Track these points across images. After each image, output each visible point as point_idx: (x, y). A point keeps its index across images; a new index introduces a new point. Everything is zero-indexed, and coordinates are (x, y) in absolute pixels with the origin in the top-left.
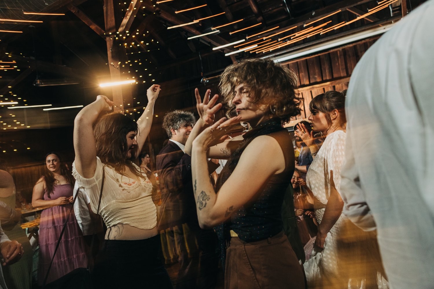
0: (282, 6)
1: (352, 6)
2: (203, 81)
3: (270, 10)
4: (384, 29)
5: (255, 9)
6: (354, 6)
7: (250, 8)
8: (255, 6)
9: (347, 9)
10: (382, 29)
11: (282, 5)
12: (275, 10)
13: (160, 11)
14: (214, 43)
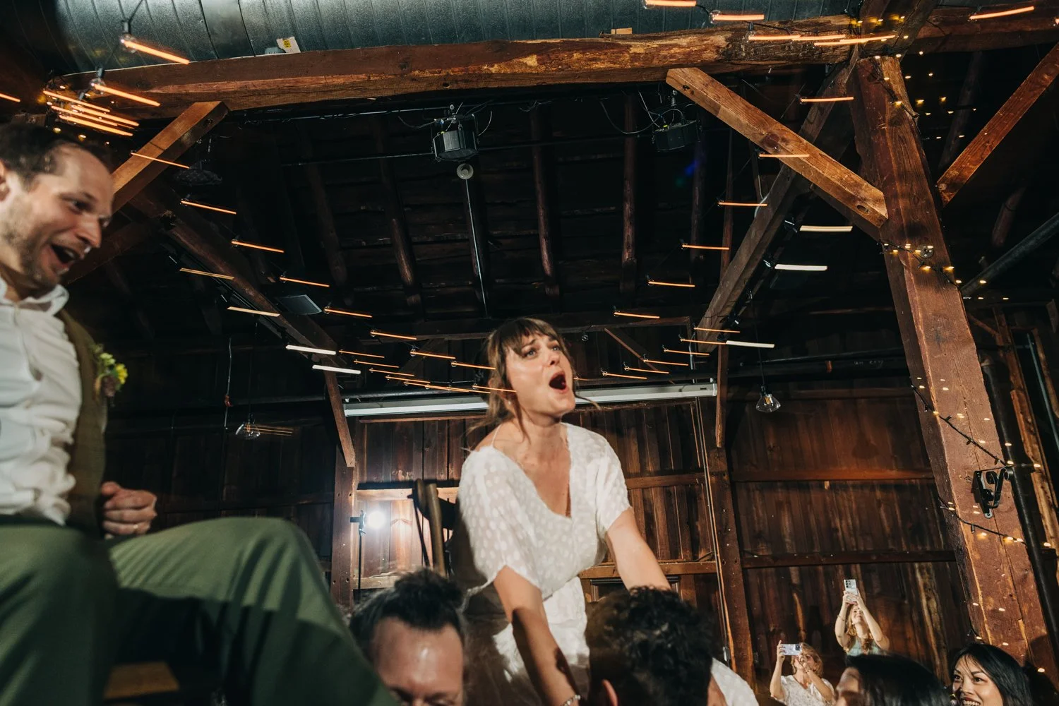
0: (469, 286)
1: (618, 327)
2: (243, 432)
3: (441, 287)
4: (680, 391)
5: (407, 274)
6: (621, 328)
7: (396, 269)
8: (408, 269)
9: (606, 330)
10: (674, 391)
11: (470, 283)
12: (453, 290)
13: (173, 219)
14: (294, 332)
